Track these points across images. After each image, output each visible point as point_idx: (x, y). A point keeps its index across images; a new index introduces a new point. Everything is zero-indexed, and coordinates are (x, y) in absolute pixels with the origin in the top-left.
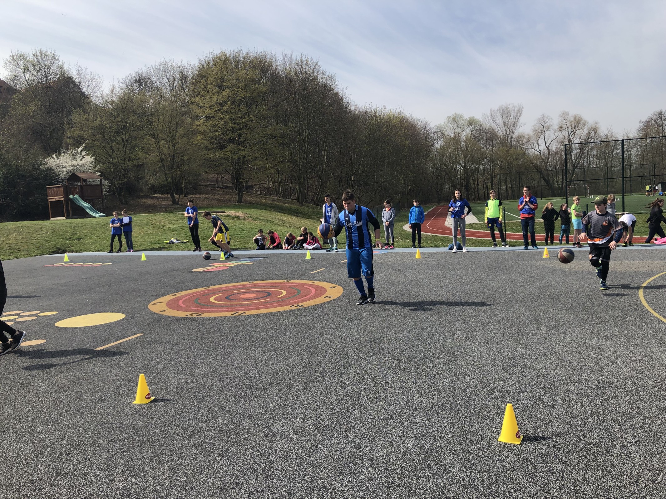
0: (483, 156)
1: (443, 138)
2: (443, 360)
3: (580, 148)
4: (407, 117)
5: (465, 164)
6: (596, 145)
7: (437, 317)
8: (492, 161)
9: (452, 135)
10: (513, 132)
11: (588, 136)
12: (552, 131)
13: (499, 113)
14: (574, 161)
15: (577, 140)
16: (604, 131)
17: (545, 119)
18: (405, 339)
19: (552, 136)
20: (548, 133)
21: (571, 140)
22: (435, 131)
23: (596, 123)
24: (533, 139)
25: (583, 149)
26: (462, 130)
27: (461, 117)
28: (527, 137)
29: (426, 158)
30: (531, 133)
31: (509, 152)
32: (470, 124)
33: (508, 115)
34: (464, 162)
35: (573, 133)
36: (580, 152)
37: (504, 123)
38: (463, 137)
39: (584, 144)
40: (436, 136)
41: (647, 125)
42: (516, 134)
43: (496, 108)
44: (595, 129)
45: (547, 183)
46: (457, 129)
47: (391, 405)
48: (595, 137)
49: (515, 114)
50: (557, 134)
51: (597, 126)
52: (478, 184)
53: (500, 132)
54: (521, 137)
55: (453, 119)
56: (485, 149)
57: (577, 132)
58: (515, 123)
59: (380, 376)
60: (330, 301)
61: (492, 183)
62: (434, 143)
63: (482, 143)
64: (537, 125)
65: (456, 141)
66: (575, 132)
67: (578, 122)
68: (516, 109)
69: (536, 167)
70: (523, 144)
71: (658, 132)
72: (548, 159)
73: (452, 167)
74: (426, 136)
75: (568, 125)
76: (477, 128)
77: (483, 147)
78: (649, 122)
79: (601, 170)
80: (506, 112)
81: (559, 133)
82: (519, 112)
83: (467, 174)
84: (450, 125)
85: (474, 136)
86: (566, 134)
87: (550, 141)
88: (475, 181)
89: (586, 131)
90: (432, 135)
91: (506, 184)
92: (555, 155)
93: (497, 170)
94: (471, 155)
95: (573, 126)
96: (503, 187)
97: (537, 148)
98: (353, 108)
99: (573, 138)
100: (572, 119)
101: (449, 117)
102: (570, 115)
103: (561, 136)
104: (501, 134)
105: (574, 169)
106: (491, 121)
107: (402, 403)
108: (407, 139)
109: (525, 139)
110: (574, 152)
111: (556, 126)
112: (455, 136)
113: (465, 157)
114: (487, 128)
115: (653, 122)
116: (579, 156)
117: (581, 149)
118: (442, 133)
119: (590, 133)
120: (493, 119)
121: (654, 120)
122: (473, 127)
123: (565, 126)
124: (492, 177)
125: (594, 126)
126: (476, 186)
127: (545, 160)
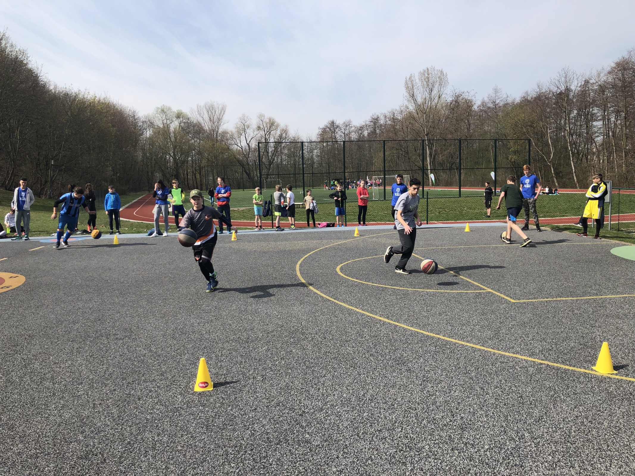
0: (191, 148)
1: (153, 128)
2: (118, 336)
3: (274, 147)
4: (114, 103)
5: (174, 154)
6: (287, 145)
7: (123, 298)
8: (200, 153)
9: (161, 126)
10: (218, 128)
11: (281, 136)
12: (252, 130)
13: (204, 109)
14: (270, 158)
15: (272, 140)
16: (292, 134)
17: (246, 118)
18: (85, 321)
19: (252, 135)
20: (248, 131)
21: (267, 140)
22: (144, 120)
23: (286, 126)
24: (236, 136)
25: (277, 147)
26: (171, 122)
27: (169, 109)
28: (230, 133)
29: (136, 146)
30: (234, 130)
31: (215, 146)
32: (178, 117)
33: (213, 112)
34: (174, 153)
35: (268, 133)
36: (275, 150)
37: (210, 119)
38: (172, 129)
39: (278, 143)
40: (145, 126)
41: (324, 131)
42: (221, 130)
43: (202, 104)
44: (285, 131)
45: (248, 176)
46: (166, 120)
47: (56, 384)
48: (286, 138)
49: (219, 112)
50: (256, 133)
51: (287, 129)
52: (187, 175)
53: (207, 126)
54: (225, 133)
55: (161, 110)
56: (193, 141)
57: (272, 132)
58: (219, 120)
59: (49, 358)
60: (7, 291)
61: (200, 174)
62: (143, 132)
63: (190, 135)
64: (239, 123)
65: (165, 132)
66: (270, 133)
67: (272, 124)
68: (220, 107)
69: (239, 161)
70: (227, 140)
71: (331, 138)
72: (249, 154)
73: (161, 157)
74: (135, 125)
75: (265, 126)
76: (184, 121)
77: (191, 140)
78: (325, 129)
79: (291, 167)
80: (211, 109)
81: (257, 132)
82: (223, 110)
83: (177, 165)
84: (159, 115)
85: (182, 128)
86: (262, 133)
87: (250, 138)
88: (184, 172)
89: (278, 133)
90: (140, 124)
91: (213, 175)
92: (254, 152)
93: (204, 162)
94: (180, 146)
95: (269, 127)
96: (211, 178)
97: (239, 144)
98: (52, 88)
99: (269, 137)
100: (268, 121)
101: (158, 108)
102: (266, 117)
103: (259, 135)
104: (207, 128)
105: (270, 165)
106: (198, 116)
107: (67, 380)
108: (113, 126)
109: (228, 135)
110: (270, 150)
111: (255, 126)
112: (164, 127)
113: (175, 148)
114: (195, 122)
115: (328, 129)
116: (274, 154)
117: (276, 148)
118: (151, 123)
119: (282, 134)
120: (200, 114)
121: (329, 128)
122: (181, 120)
123: (262, 127)
124: (201, 168)
125: (285, 128)
126: (186, 176)
127: (246, 156)
